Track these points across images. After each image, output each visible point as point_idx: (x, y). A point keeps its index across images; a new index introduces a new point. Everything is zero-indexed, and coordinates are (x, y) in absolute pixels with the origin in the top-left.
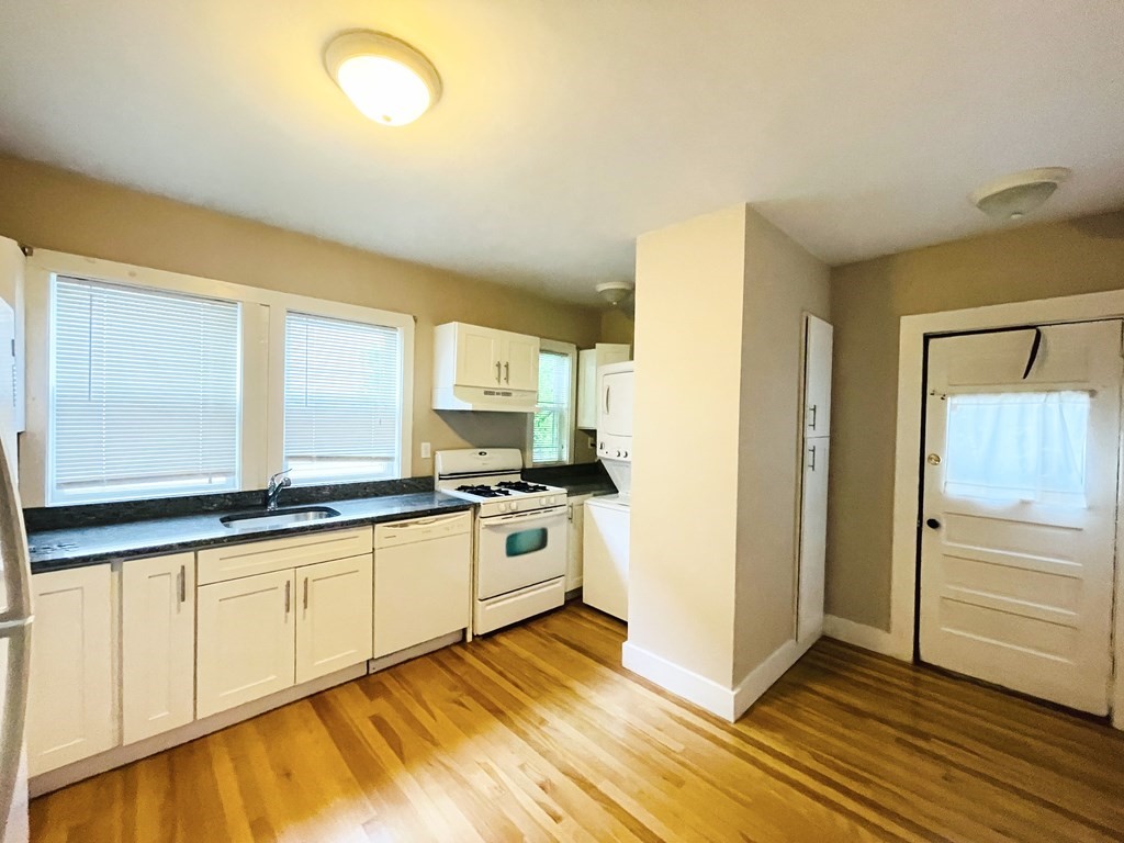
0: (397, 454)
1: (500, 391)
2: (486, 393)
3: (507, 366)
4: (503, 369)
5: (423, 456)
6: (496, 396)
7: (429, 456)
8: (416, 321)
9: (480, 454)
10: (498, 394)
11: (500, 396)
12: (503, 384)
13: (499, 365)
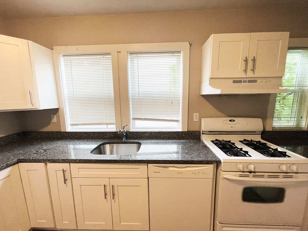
0: (180, 119)
1: (247, 80)
2: (234, 82)
3: (254, 60)
4: (250, 63)
5: (194, 120)
6: (243, 83)
7: (198, 120)
8: (191, 45)
9: (230, 121)
10: (245, 82)
11: (247, 84)
12: (250, 74)
13: (246, 61)
